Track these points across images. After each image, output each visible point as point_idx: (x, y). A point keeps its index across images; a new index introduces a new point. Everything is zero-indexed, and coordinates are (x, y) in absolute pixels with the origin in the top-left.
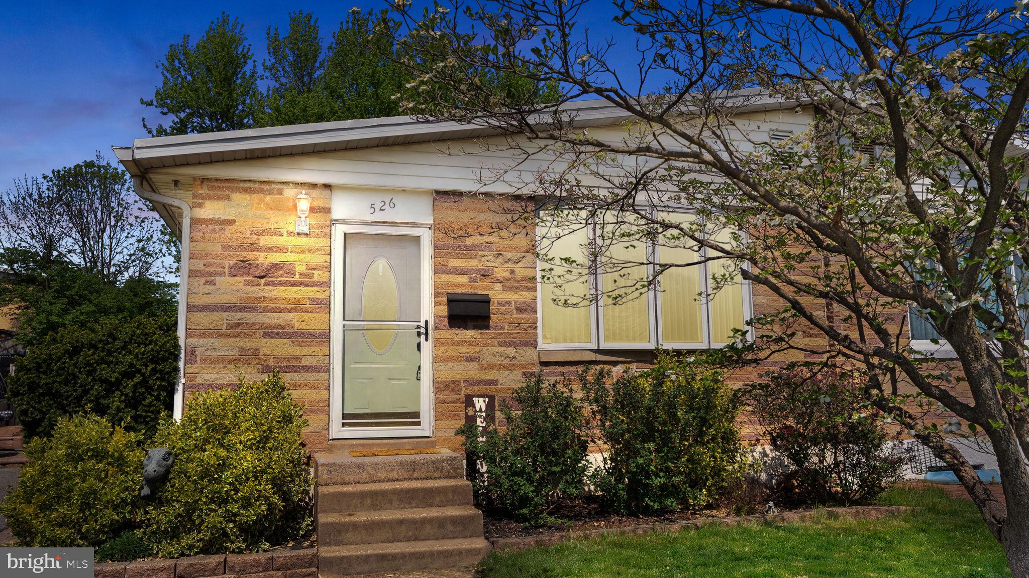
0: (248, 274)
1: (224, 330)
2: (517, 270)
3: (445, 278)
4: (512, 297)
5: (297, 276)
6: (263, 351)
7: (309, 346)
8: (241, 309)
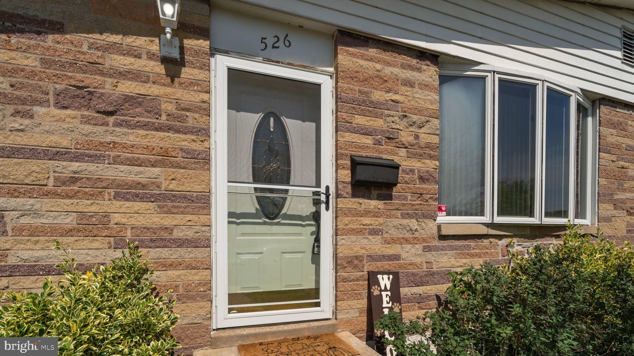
0: (88, 108)
1: (50, 186)
2: (421, 136)
3: (349, 137)
4: (416, 164)
5: (164, 117)
6: (116, 218)
7: (182, 213)
8: (77, 158)
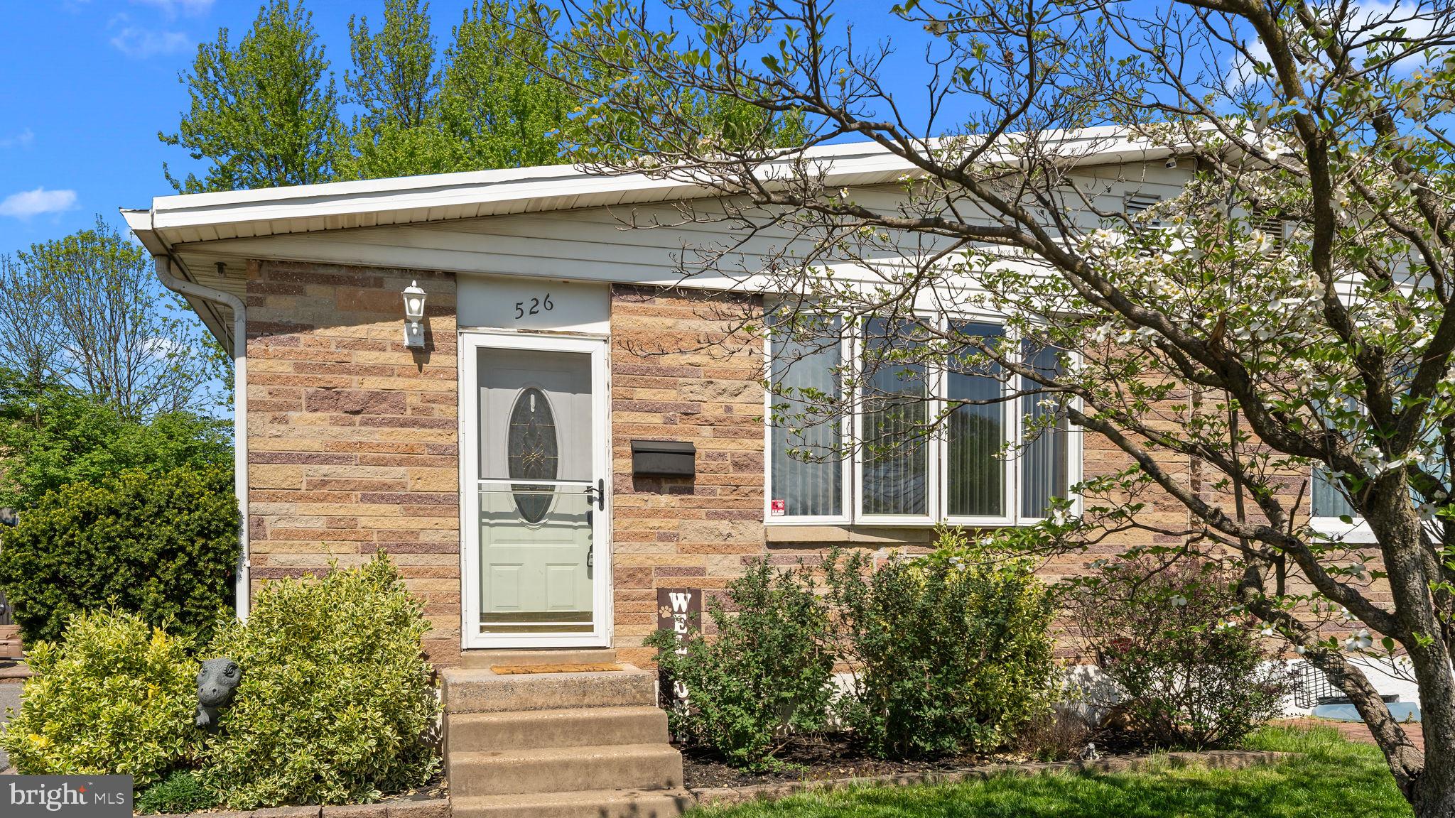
0: (336, 408)
1: (303, 491)
2: (736, 407)
3: (628, 417)
4: (728, 446)
5: (409, 411)
6: (363, 522)
7: (429, 515)
8: (327, 460)
